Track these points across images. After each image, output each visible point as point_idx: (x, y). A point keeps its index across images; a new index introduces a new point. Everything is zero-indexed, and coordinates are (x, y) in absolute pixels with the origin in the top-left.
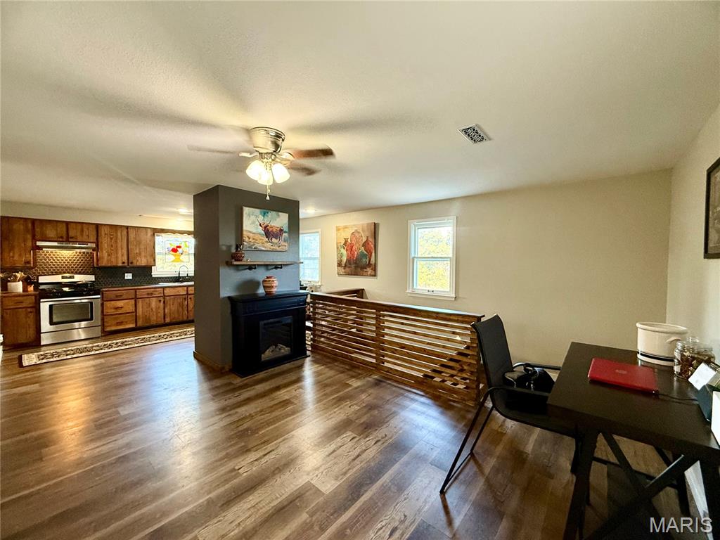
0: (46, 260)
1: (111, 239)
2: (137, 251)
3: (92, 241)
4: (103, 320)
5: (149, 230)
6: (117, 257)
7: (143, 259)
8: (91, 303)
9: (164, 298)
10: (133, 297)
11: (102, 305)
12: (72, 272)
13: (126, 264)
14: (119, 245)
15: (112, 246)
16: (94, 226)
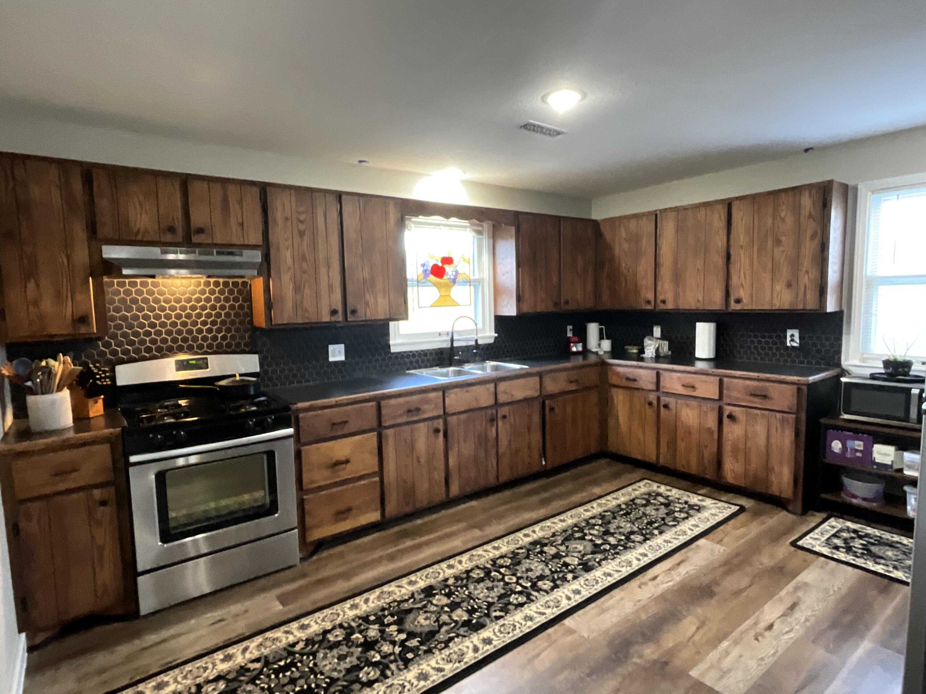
0: (129, 310)
1: (302, 234)
2: (366, 275)
3: (253, 242)
4: (301, 504)
5: (392, 209)
6: (317, 295)
7: (380, 300)
8: (271, 455)
9: (446, 423)
10: (375, 424)
11: (298, 455)
12: (200, 347)
13: (339, 317)
14: (321, 255)
15: (304, 258)
16: (256, 191)
